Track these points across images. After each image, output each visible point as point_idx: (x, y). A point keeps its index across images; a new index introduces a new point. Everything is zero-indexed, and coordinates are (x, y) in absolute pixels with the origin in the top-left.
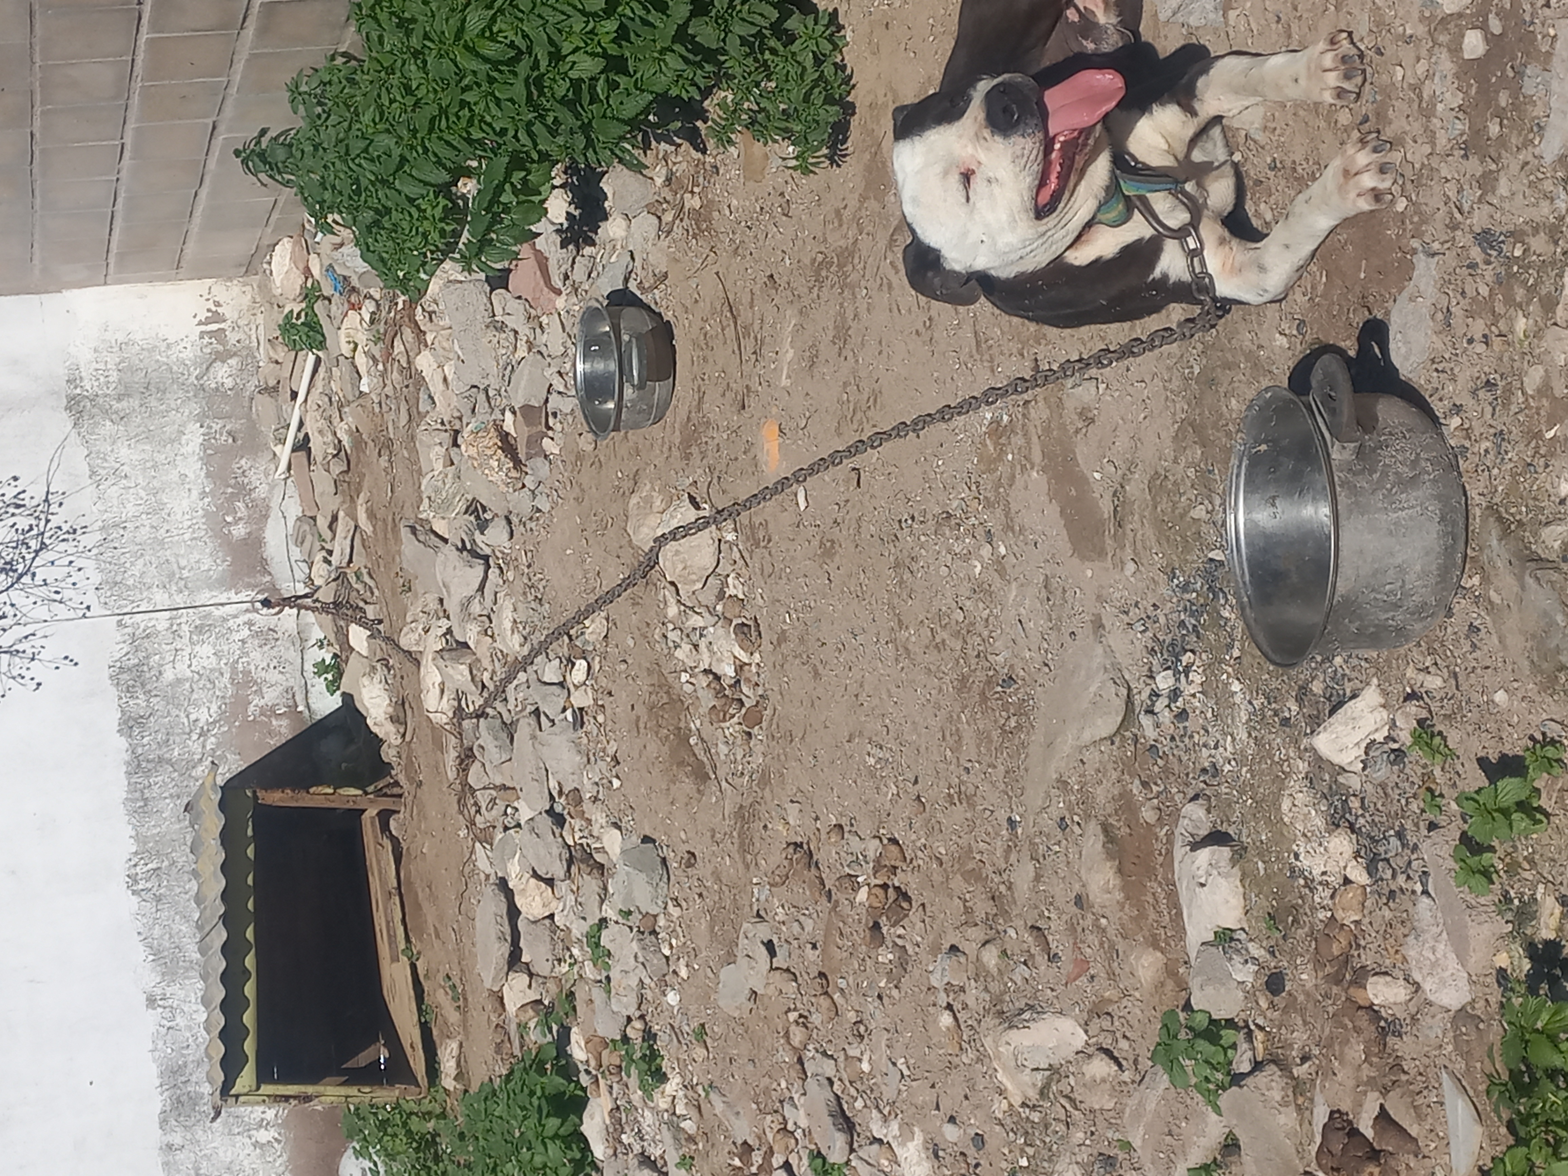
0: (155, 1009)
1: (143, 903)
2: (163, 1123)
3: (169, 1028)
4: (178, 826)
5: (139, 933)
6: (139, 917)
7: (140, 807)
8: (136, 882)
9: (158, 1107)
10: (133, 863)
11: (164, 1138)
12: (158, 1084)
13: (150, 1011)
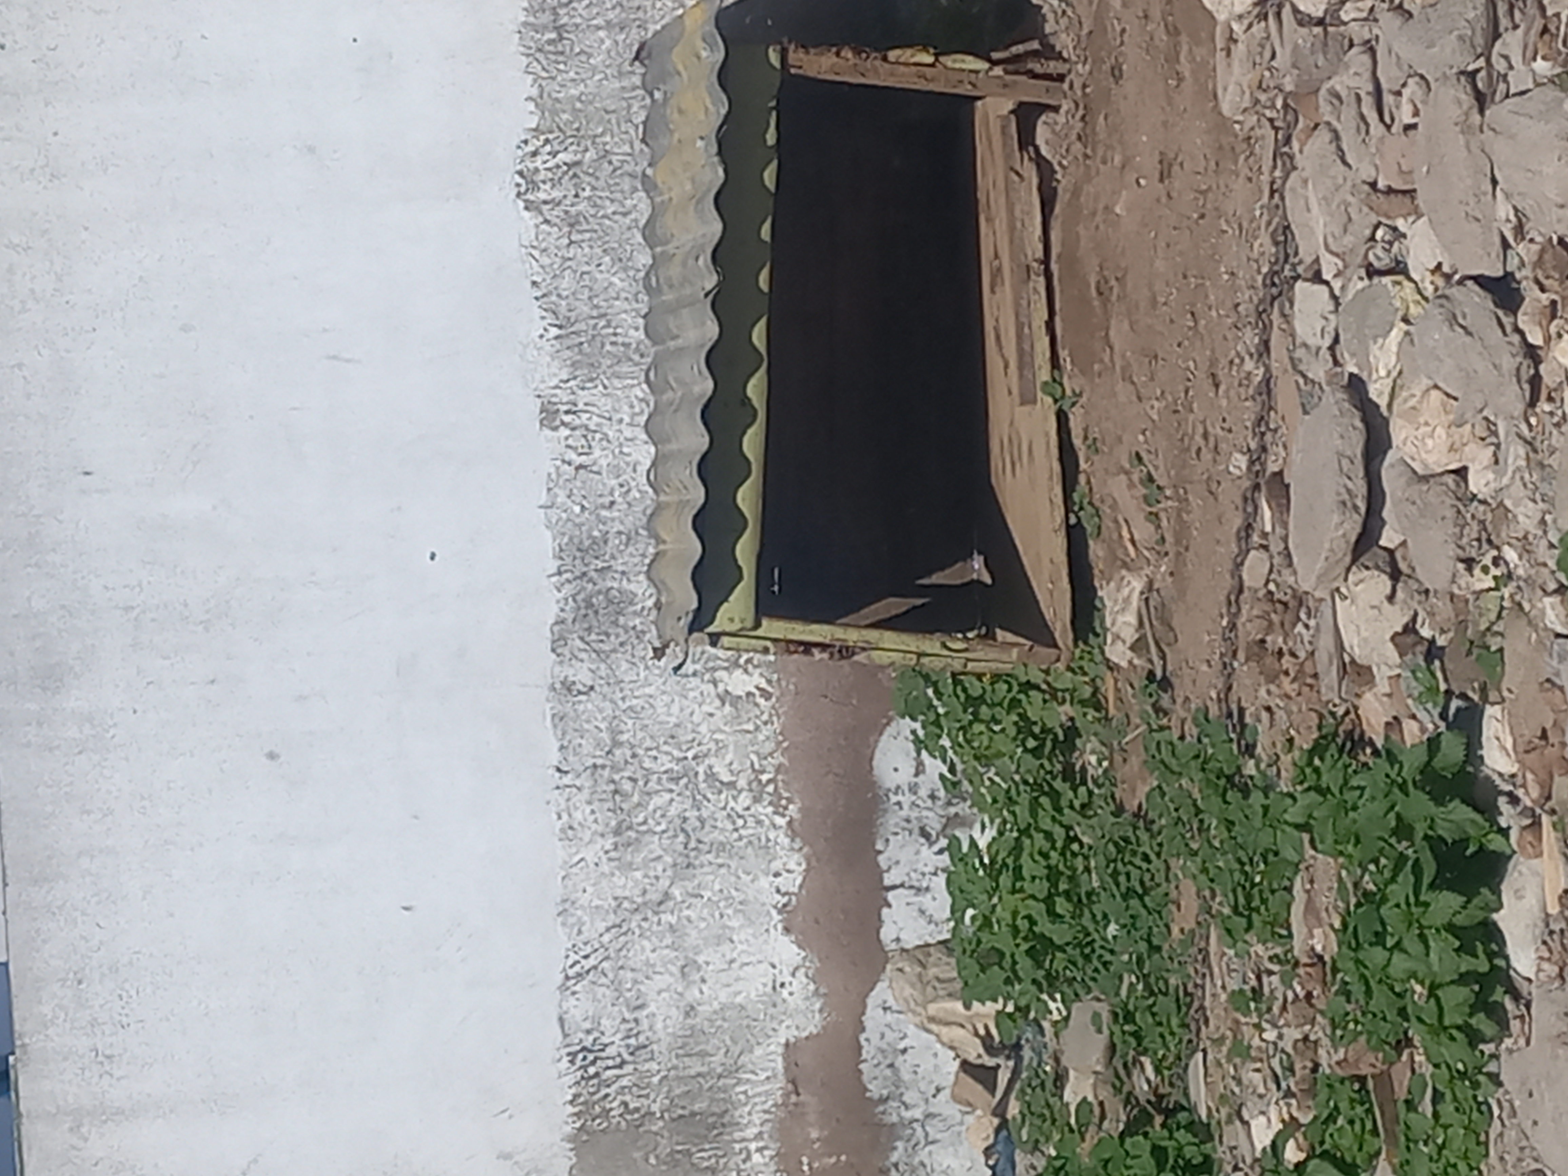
0: (555, 429)
1: (544, 227)
2: (558, 643)
3: (578, 468)
4: (617, 85)
5: (534, 283)
6: (536, 253)
7: (550, 42)
8: (533, 185)
9: (552, 613)
10: (530, 148)
11: (557, 669)
12: (554, 570)
13: (547, 432)
